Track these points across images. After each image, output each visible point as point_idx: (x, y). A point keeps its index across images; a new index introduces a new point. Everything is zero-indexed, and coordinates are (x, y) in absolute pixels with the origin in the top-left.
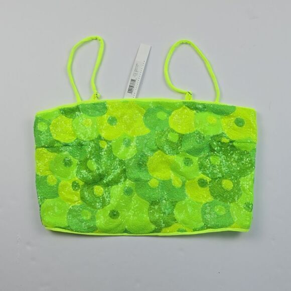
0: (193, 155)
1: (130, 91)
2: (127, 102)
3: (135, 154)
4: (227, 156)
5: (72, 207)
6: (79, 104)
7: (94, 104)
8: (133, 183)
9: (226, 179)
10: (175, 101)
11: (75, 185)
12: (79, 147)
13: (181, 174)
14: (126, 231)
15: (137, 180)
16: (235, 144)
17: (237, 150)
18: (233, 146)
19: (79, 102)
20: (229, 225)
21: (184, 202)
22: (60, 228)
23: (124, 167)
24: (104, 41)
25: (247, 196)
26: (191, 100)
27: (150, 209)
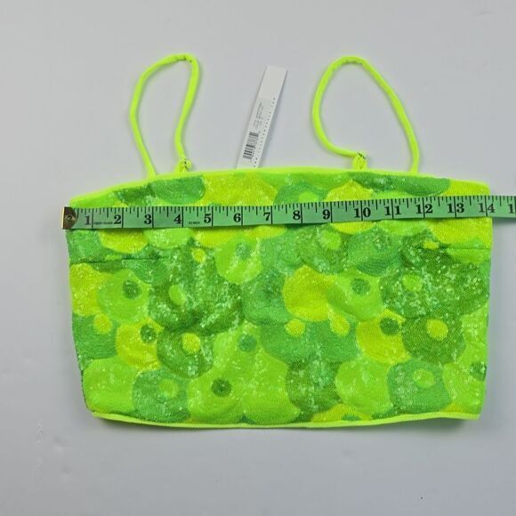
0: (371, 274)
1: (248, 154)
2: (243, 175)
3: (258, 272)
4: (435, 275)
5: (143, 373)
6: (151, 181)
7: (180, 181)
8: (256, 327)
9: (434, 318)
10: (332, 173)
11: (147, 332)
12: (153, 261)
13: (348, 310)
14: (244, 419)
15: (264, 323)
16: (448, 251)
17: (454, 263)
18: (446, 256)
19: (151, 177)
20: (442, 407)
21: (353, 364)
22: (120, 413)
23: (239, 298)
24: (199, 63)
25: (475, 351)
26: (365, 169)
27: (289, 377)
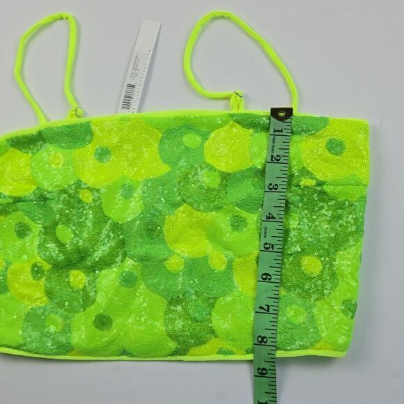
0: (249, 211)
1: (126, 105)
2: (128, 119)
3: (139, 212)
4: (312, 212)
5: (32, 309)
6: (42, 129)
7: (68, 127)
8: (136, 264)
9: (309, 254)
11: (37, 271)
12: (42, 203)
13: (227, 247)
14: (124, 353)
15: (144, 259)
16: (325, 188)
17: (331, 200)
18: (323, 193)
19: (43, 124)
20: (312, 345)
21: (229, 298)
22: (9, 347)
23: (121, 237)
25: (348, 287)
27: (169, 311)
